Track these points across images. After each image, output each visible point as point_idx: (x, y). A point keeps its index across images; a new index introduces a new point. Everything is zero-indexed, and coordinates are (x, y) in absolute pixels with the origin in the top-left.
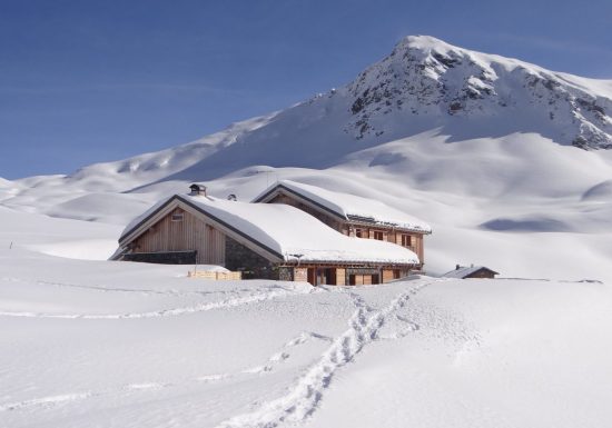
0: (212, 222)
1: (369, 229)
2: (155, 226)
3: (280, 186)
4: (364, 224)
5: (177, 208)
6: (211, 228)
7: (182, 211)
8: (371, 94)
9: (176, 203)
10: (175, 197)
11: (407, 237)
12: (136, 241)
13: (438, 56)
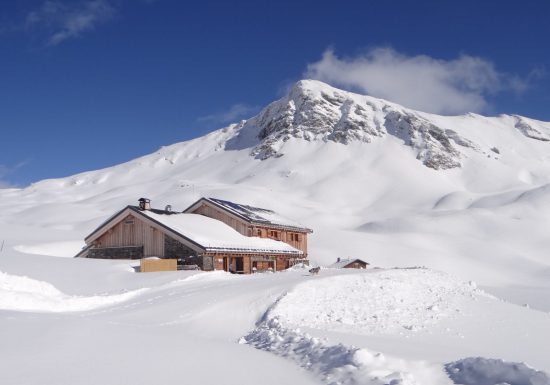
0: (155, 225)
1: (267, 229)
2: (113, 228)
3: (203, 199)
4: (264, 225)
5: (130, 215)
6: (155, 229)
7: (133, 217)
8: (274, 124)
9: (129, 211)
10: (129, 207)
11: (295, 236)
12: (98, 240)
13: (325, 96)
